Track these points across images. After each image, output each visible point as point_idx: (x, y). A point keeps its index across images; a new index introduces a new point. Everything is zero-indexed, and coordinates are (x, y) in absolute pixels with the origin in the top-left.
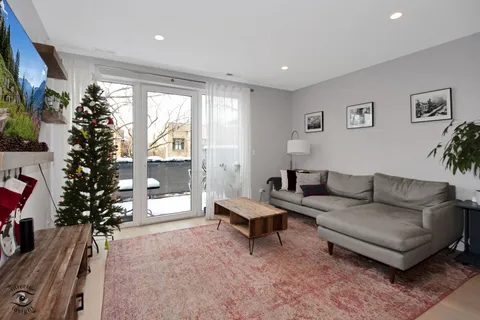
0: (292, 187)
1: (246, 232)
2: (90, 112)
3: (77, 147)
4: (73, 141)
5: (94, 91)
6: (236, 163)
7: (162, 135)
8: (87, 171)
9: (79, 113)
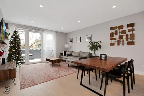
0: (65, 55)
1: (51, 63)
2: (15, 37)
3: (12, 45)
4: (10, 43)
5: (15, 32)
6: (52, 50)
7: (34, 43)
8: (14, 50)
9: (12, 37)
